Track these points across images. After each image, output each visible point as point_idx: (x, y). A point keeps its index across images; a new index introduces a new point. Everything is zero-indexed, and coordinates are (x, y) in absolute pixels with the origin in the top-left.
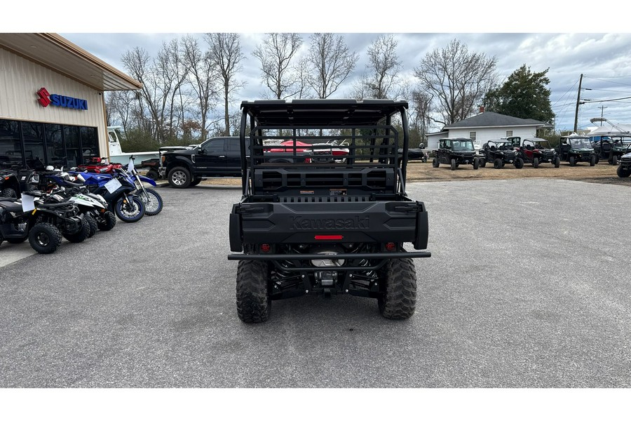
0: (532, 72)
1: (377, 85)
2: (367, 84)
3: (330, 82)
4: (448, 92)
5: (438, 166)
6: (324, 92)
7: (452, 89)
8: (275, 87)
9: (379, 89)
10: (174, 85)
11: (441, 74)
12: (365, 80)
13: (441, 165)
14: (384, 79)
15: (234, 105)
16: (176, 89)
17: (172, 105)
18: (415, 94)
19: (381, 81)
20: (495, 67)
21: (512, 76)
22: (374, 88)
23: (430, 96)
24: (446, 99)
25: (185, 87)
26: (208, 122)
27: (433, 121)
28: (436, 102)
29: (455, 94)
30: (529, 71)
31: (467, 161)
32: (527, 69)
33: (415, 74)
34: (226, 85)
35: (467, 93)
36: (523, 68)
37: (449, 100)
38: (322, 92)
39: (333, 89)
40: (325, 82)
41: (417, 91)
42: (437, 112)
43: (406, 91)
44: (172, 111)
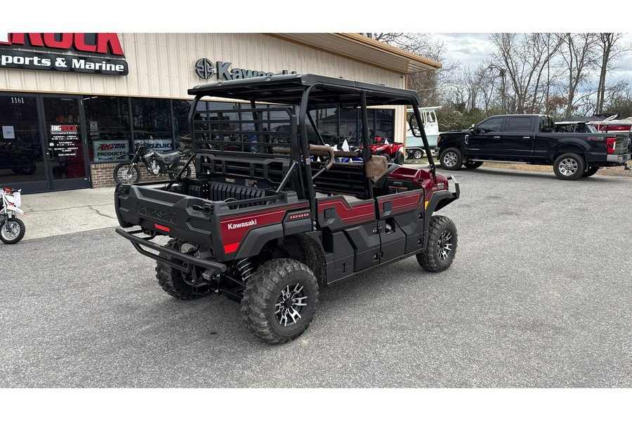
10: (544, 57)
15: (613, 74)
16: (545, 62)
17: (538, 80)
25: (557, 58)
26: (577, 96)
34: (607, 53)
44: (537, 87)
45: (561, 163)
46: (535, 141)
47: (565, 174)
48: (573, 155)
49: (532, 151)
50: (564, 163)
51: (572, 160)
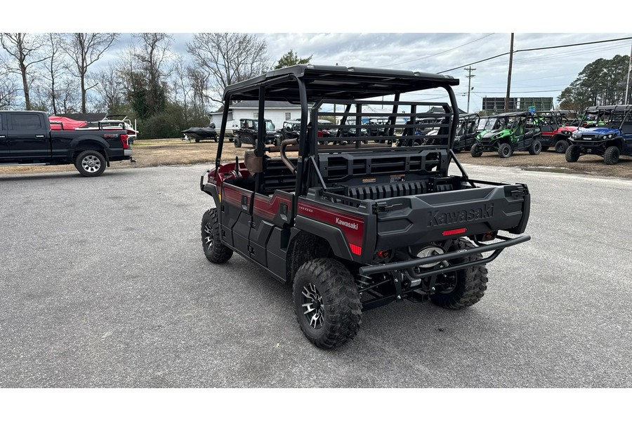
0: (298, 58)
1: (147, 57)
2: (135, 55)
3: (90, 50)
4: (223, 71)
5: (240, 147)
6: (84, 60)
7: (227, 69)
8: (14, 49)
9: (151, 62)
11: (215, 53)
12: (132, 51)
13: (243, 145)
14: (155, 52)
18: (189, 70)
19: (151, 53)
20: (265, 50)
21: (282, 60)
22: (144, 60)
23: (206, 74)
24: (222, 78)
27: (210, 99)
28: (213, 80)
29: (231, 74)
30: (296, 57)
31: (270, 141)
32: (294, 55)
33: (188, 49)
35: (242, 74)
36: (290, 53)
37: (225, 79)
38: (80, 60)
39: (94, 57)
40: (83, 49)
41: (192, 67)
42: (214, 91)
43: (179, 66)
45: (84, 161)
46: (50, 139)
47: (89, 170)
48: (94, 152)
49: (49, 151)
50: (86, 160)
51: (93, 157)
